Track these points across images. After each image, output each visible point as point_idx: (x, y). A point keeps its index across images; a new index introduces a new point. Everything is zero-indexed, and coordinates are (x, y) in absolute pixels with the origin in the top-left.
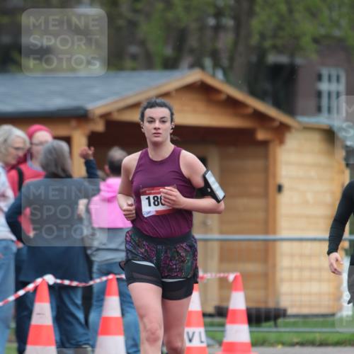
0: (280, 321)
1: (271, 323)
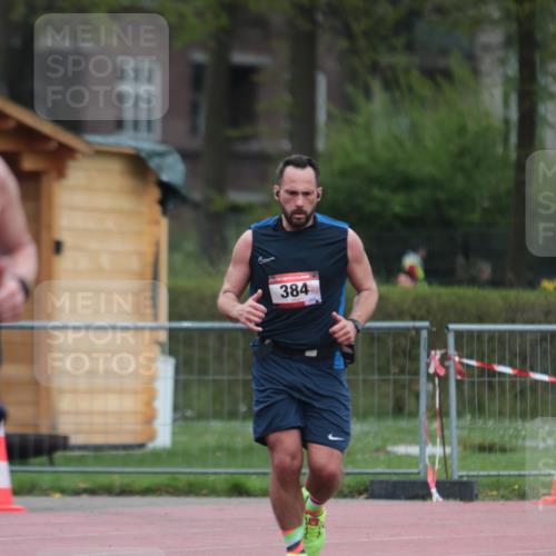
0: (59, 455)
1: (44, 459)
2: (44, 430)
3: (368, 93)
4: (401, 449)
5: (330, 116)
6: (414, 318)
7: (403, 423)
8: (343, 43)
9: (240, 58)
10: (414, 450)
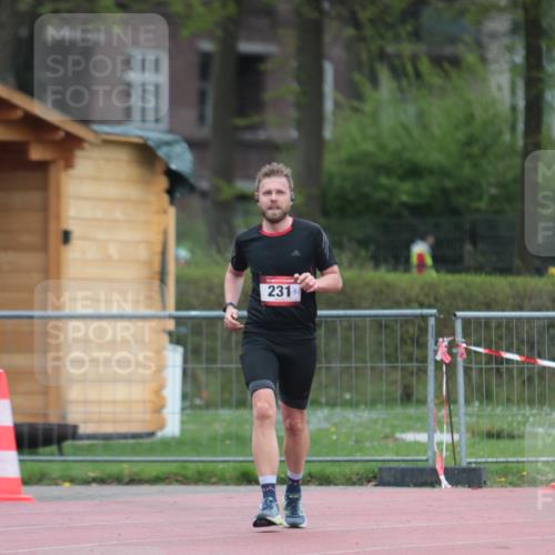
0: (68, 444)
2: (54, 419)
3: (374, 81)
4: (410, 437)
5: (337, 105)
6: (422, 306)
7: (412, 411)
8: (350, 32)
9: (247, 47)
10: (422, 437)
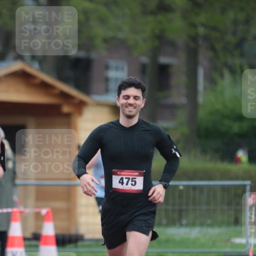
0: (80, 244)
1: (72, 245)
2: (73, 232)
3: (222, 76)
4: (238, 241)
5: (205, 88)
6: (244, 179)
9: (164, 60)
10: (243, 241)
